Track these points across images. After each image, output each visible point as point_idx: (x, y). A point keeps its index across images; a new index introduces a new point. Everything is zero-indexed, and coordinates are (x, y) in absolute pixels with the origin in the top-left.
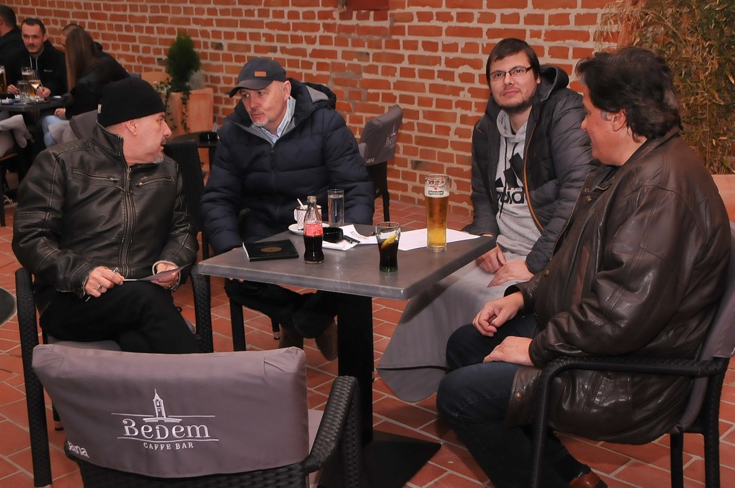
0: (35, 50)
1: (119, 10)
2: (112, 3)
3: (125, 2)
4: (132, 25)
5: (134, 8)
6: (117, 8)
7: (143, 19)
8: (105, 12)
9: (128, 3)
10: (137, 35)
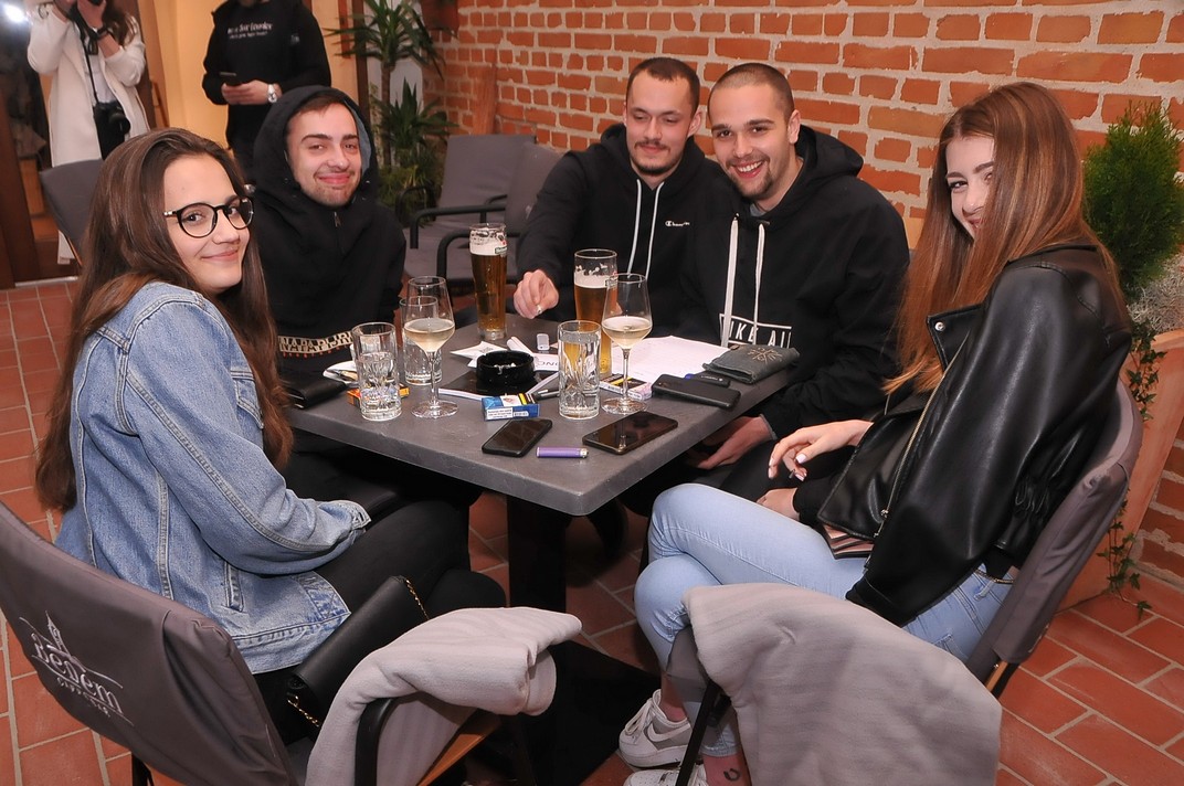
0: (658, 161)
1: (814, 31)
2: (792, 12)
3: (842, 7)
4: (854, 74)
5: (864, 25)
6: (804, 25)
7: (901, 58)
8: (765, 37)
9: (852, 11)
10: (866, 103)
